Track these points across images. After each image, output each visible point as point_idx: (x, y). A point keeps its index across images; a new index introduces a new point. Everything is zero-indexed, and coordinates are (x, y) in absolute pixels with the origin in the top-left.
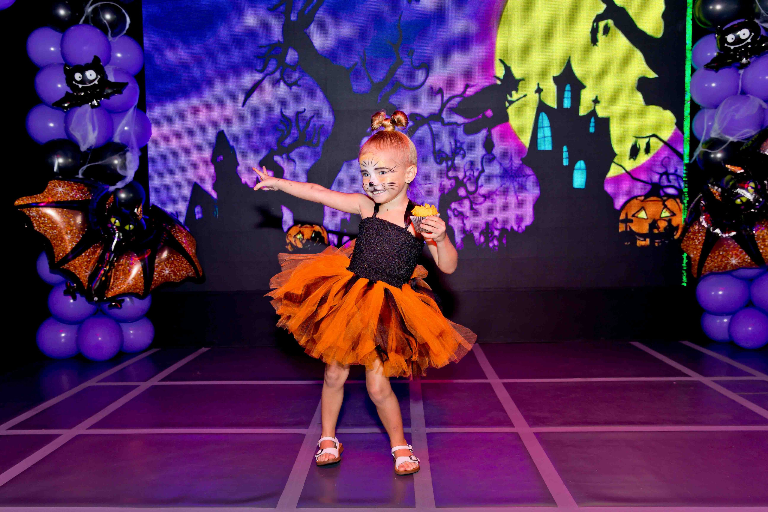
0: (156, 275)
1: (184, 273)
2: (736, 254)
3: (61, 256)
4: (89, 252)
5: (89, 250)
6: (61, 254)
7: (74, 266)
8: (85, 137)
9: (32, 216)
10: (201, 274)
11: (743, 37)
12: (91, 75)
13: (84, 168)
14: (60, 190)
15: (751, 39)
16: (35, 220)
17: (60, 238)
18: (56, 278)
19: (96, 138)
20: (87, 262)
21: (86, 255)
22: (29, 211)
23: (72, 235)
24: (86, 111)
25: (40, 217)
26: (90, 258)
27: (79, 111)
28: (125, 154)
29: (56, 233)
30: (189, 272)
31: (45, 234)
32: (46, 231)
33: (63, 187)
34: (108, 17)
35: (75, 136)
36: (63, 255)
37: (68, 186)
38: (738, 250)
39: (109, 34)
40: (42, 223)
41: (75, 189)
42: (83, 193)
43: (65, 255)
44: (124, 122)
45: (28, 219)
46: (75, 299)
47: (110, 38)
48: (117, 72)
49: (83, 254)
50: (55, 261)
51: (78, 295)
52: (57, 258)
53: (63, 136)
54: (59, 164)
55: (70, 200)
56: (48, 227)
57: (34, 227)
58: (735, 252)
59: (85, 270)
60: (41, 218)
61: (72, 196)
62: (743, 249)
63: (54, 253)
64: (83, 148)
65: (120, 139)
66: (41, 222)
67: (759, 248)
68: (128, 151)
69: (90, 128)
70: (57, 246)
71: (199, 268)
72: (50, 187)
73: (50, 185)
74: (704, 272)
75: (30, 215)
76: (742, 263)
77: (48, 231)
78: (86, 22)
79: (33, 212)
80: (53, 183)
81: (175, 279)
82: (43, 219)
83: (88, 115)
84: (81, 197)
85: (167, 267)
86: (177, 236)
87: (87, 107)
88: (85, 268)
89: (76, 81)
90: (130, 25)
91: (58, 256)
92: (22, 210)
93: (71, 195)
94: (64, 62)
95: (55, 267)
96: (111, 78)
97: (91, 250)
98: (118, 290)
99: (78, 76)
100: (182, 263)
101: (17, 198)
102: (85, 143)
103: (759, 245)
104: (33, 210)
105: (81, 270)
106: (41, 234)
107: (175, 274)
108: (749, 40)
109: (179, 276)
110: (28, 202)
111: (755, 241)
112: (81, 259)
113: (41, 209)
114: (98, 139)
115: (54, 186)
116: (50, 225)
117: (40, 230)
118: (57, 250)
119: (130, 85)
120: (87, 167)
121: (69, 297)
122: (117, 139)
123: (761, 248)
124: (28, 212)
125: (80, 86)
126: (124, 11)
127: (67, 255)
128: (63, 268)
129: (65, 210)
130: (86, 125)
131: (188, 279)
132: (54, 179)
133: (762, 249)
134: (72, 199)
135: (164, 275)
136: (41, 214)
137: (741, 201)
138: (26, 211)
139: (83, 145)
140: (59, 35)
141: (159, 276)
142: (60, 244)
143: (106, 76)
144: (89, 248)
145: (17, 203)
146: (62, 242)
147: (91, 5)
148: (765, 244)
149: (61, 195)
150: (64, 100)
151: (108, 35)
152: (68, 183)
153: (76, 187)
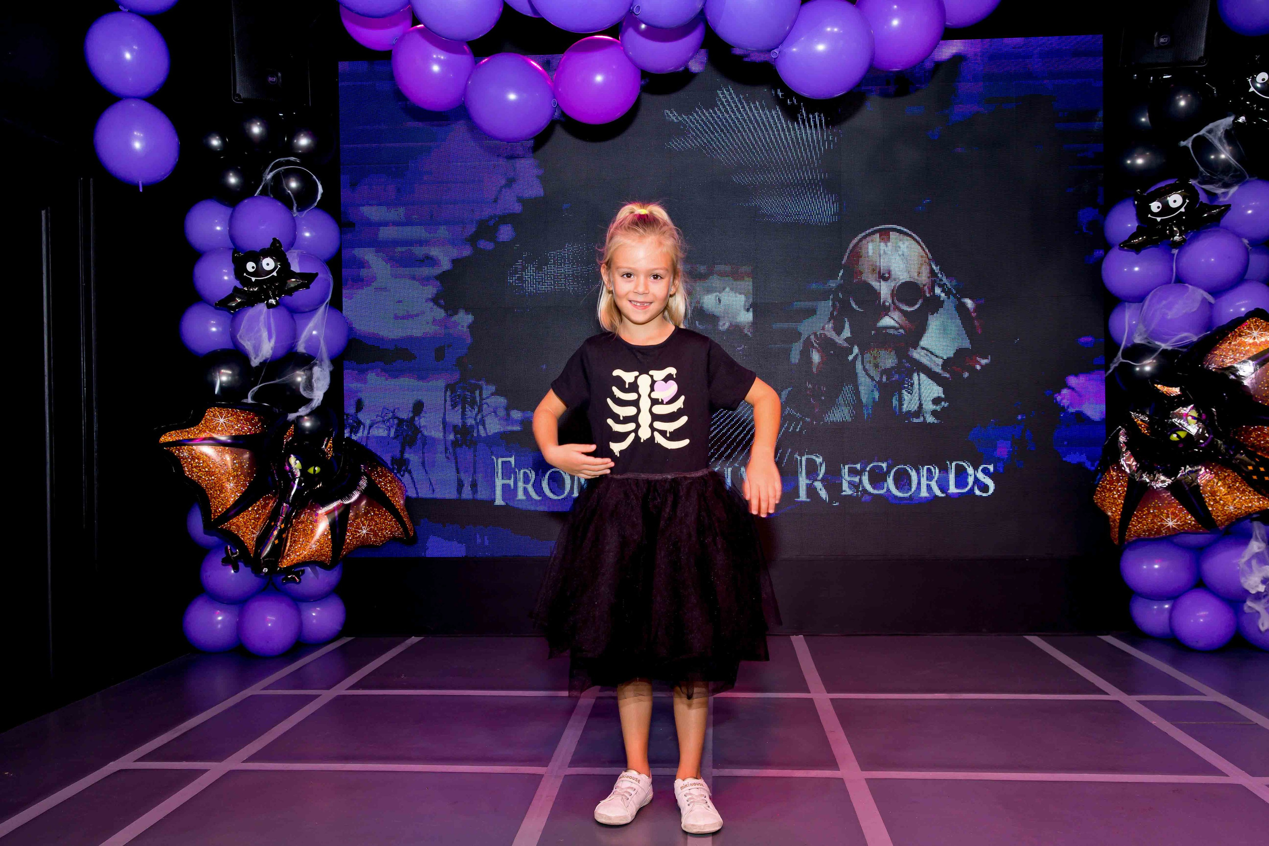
0: (349, 536)
1: (387, 533)
2: (1173, 513)
3: (220, 512)
4: (258, 505)
5: (258, 503)
6: (220, 509)
7: (237, 526)
8: (257, 349)
9: (182, 457)
10: (412, 534)
11: (1173, 205)
12: (268, 264)
13: (256, 388)
14: (222, 420)
15: (1185, 208)
16: (186, 462)
17: (218, 487)
18: (212, 539)
19: (272, 348)
20: (255, 519)
21: (253, 509)
22: (179, 451)
23: (236, 483)
24: (260, 312)
25: (193, 459)
26: (260, 514)
27: (251, 312)
28: (311, 369)
29: (213, 480)
30: (395, 532)
31: (199, 482)
32: (201, 477)
33: (225, 417)
34: (294, 184)
35: (244, 346)
36: (223, 510)
37: (232, 415)
38: (1176, 508)
39: (295, 208)
40: (196, 467)
41: (242, 420)
42: (253, 425)
43: (225, 510)
44: (311, 324)
45: (177, 462)
46: (236, 569)
47: (295, 213)
48: (302, 258)
49: (250, 509)
50: (211, 519)
51: (241, 565)
52: (214, 514)
53: (229, 345)
54: (221, 383)
55: (234, 434)
56: (203, 472)
57: (184, 472)
58: (1171, 510)
59: (252, 530)
60: (194, 461)
61: (237, 430)
62: (1184, 506)
63: (209, 506)
64: (255, 362)
65: (305, 348)
66: (194, 465)
67: (1207, 504)
68: (315, 364)
69: (265, 334)
70: (214, 498)
71: (409, 525)
72: (208, 417)
73: (208, 415)
74: (1130, 536)
75: (179, 456)
76: (1183, 525)
77: (203, 477)
78: (264, 193)
79: (185, 453)
80: (212, 412)
81: (376, 541)
82: (197, 460)
83: (262, 318)
84: (250, 430)
85: (364, 525)
86: (380, 482)
87: (262, 307)
88: (252, 528)
89: (248, 273)
90: (322, 194)
91: (215, 511)
92: (169, 449)
93: (236, 427)
94: (232, 246)
95: (211, 526)
96: (295, 268)
97: (261, 503)
98: (296, 557)
99: (250, 266)
100: (386, 519)
101: (164, 432)
102: (257, 356)
103: (1207, 500)
104: (184, 449)
105: (246, 530)
106: (194, 481)
107: (376, 535)
108: (1183, 210)
109: (381, 537)
110: (177, 438)
111: (1201, 494)
112: (247, 516)
113: (194, 447)
114: (275, 349)
115: (214, 416)
116: (207, 470)
117: (193, 476)
118: (214, 503)
119: (320, 276)
120: (259, 388)
121: (230, 567)
122: (301, 348)
123: (1209, 504)
124: (177, 452)
125: (253, 279)
126: (314, 177)
127: (228, 510)
128: (222, 528)
129: (227, 448)
130: (259, 330)
131: (393, 540)
132: (214, 407)
133: (1212, 506)
134: (237, 433)
135: (360, 536)
136: (194, 455)
137: (1178, 436)
138: (173, 449)
139: (255, 358)
140: (229, 211)
141: (353, 537)
142: (219, 496)
143: (289, 265)
144: (258, 500)
145: (163, 439)
146: (221, 492)
147: (271, 171)
148: (1215, 499)
149: (223, 427)
150: (231, 298)
151: (292, 209)
152: (233, 411)
153: (243, 416)
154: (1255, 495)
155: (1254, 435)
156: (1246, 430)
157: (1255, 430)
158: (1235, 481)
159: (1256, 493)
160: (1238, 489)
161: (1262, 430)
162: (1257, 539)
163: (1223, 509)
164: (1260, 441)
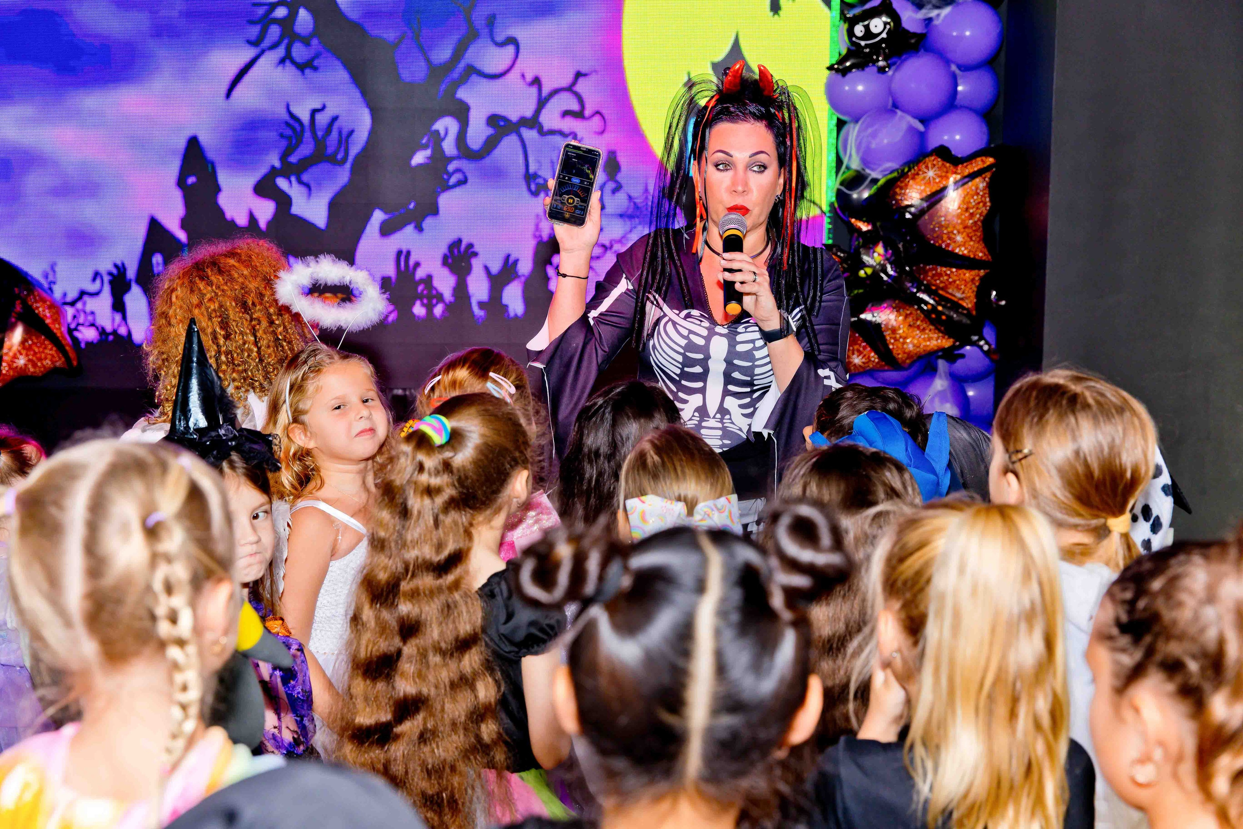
0: (5, 367)
1: (48, 363)
2: (858, 351)
10: (75, 363)
11: (875, 30)
15: (887, 33)
30: (57, 361)
38: (860, 345)
58: (856, 347)
62: (868, 343)
67: (888, 342)
71: (72, 355)
76: (867, 363)
81: (35, 372)
85: (21, 354)
86: (37, 308)
100: (45, 348)
103: (888, 338)
107: (35, 365)
108: (884, 35)
109: (40, 368)
111: (882, 332)
131: (54, 371)
133: (893, 344)
135: (17, 367)
137: (866, 273)
141: (10, 368)
154: (935, 333)
155: (930, 274)
156: (924, 268)
157: (931, 270)
158: (917, 319)
159: (937, 331)
160: (918, 327)
161: (936, 270)
162: (941, 378)
163: (903, 348)
164: (936, 280)
